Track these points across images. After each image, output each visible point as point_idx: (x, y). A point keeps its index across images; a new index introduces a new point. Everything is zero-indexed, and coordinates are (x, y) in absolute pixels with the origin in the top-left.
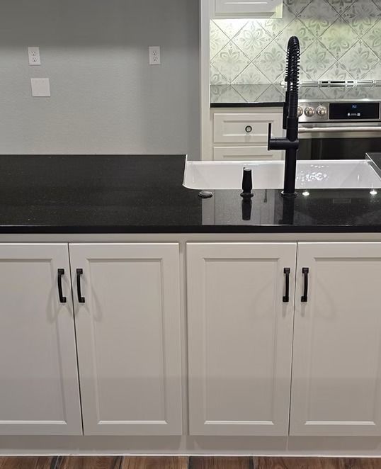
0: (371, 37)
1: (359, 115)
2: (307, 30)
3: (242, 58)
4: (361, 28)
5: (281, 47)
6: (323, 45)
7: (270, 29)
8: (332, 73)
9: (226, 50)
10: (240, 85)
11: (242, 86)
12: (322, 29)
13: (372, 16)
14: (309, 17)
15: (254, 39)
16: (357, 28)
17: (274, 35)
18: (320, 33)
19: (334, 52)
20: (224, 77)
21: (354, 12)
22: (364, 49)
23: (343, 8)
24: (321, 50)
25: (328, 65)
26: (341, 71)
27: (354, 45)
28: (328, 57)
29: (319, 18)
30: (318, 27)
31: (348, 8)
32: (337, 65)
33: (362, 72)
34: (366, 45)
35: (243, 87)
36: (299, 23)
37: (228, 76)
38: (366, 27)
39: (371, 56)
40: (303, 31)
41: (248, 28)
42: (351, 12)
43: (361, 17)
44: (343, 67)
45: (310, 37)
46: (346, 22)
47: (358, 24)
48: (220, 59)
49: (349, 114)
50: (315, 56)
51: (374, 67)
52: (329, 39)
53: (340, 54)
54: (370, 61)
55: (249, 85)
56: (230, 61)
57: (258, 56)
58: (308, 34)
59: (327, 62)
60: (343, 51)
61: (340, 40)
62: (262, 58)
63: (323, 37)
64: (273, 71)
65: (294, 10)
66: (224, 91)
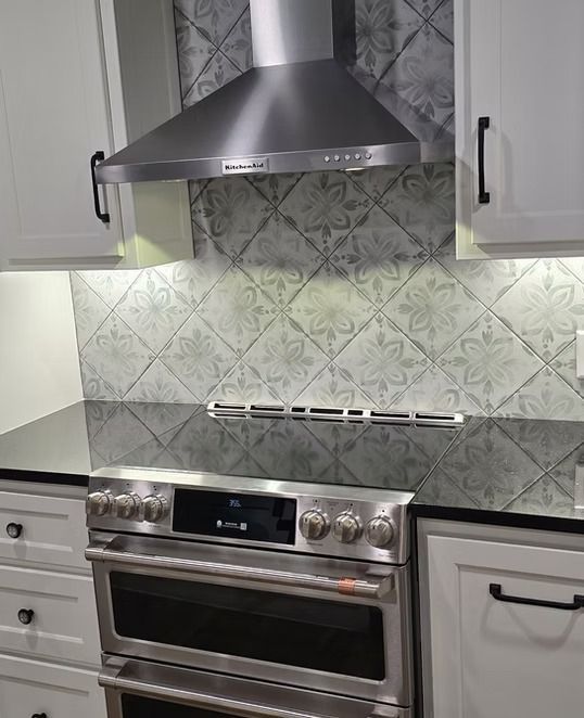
0: (404, 308)
1: (243, 527)
2: (258, 290)
3: (138, 348)
4: (377, 285)
5: (211, 327)
6: (296, 326)
7: (184, 288)
8: (323, 389)
9: (106, 331)
10: (141, 403)
11: (145, 405)
12: (291, 288)
13: (399, 258)
14: (260, 263)
15: (156, 309)
16: (369, 286)
17: (194, 301)
18: (286, 299)
19: (323, 339)
20: (109, 387)
21: (356, 249)
22: (390, 335)
23: (331, 241)
24: (293, 335)
25: (313, 370)
26: (342, 384)
27: (366, 325)
28: (310, 351)
29: (282, 264)
30: (282, 285)
31: (341, 242)
32: (332, 370)
33: (392, 389)
34: (395, 326)
35: (146, 408)
36: (240, 276)
37: (115, 383)
38: (388, 285)
39: (409, 352)
40: (250, 292)
41: (142, 285)
42: (348, 250)
43: (375, 261)
44: (347, 375)
45: (268, 306)
46: (341, 273)
47: (370, 276)
48: (97, 348)
49: (219, 523)
50: (281, 348)
51: (419, 378)
52: (309, 312)
53: (336, 345)
54: (408, 364)
55: (158, 405)
56: (115, 353)
57: (168, 346)
58: (261, 301)
59: (309, 362)
60: (341, 338)
61: (332, 314)
62: (176, 349)
63: (293, 306)
64: (200, 377)
65: (227, 249)
66: (112, 414)
